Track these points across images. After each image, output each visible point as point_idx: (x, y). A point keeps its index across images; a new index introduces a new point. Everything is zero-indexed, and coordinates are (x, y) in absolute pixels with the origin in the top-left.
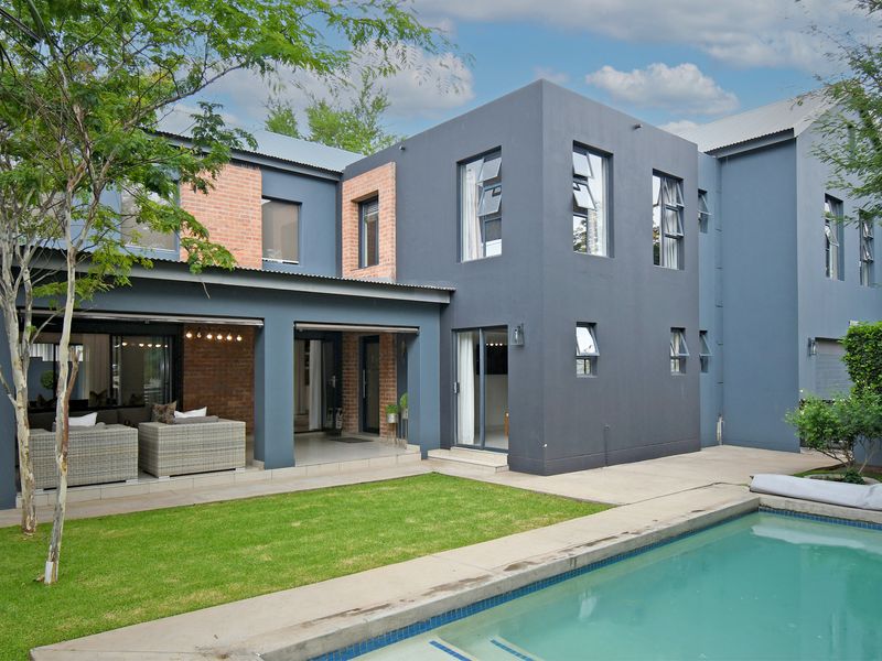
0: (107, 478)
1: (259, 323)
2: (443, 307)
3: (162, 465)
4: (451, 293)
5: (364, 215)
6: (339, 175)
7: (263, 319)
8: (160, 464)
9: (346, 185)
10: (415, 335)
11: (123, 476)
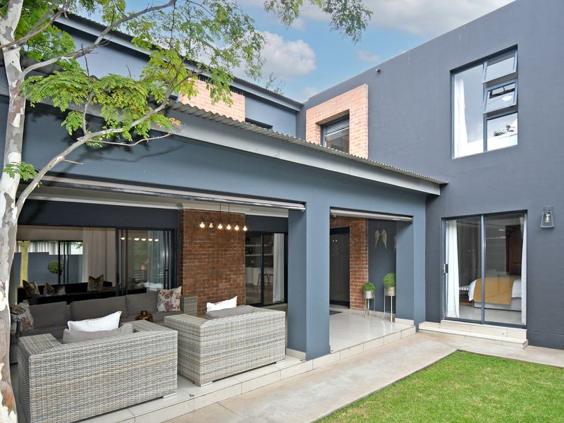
0: (140, 397)
1: (301, 207)
2: (430, 198)
3: (205, 370)
4: (442, 186)
5: (325, 136)
6: (301, 106)
7: (304, 203)
8: (203, 370)
9: (309, 113)
10: (410, 223)
11: (160, 391)
